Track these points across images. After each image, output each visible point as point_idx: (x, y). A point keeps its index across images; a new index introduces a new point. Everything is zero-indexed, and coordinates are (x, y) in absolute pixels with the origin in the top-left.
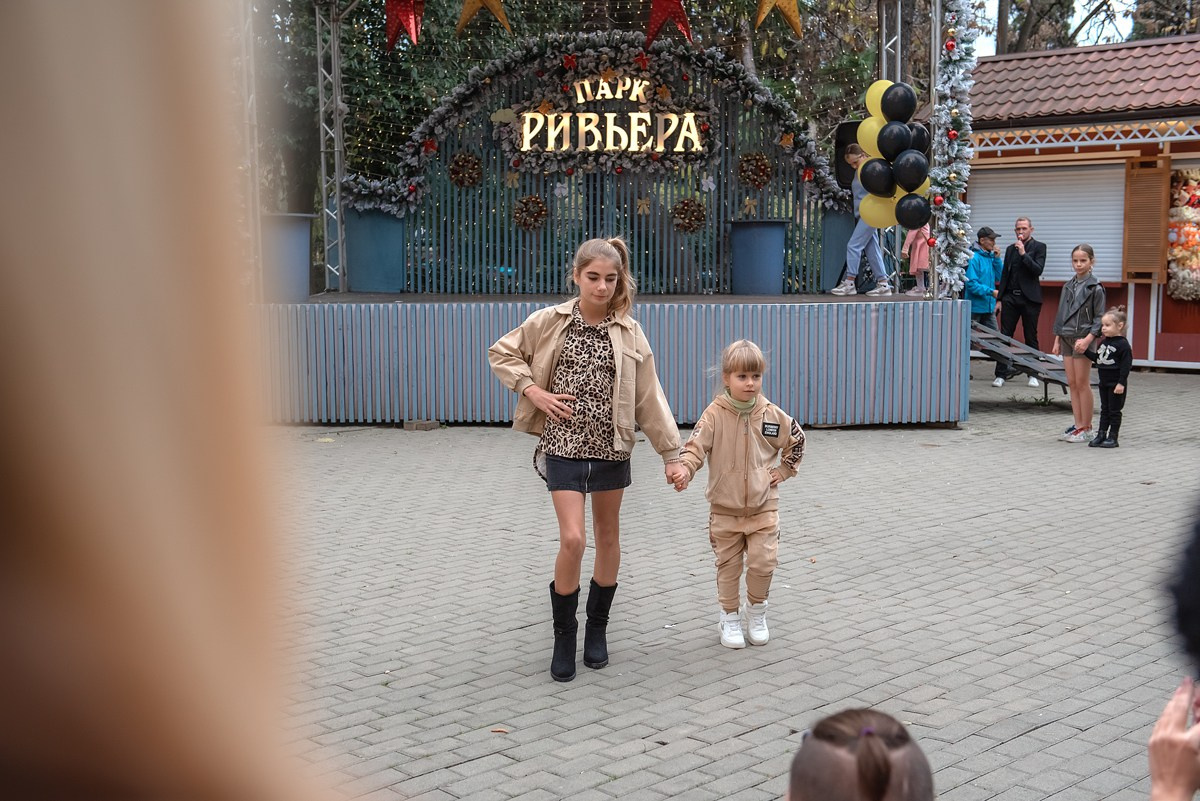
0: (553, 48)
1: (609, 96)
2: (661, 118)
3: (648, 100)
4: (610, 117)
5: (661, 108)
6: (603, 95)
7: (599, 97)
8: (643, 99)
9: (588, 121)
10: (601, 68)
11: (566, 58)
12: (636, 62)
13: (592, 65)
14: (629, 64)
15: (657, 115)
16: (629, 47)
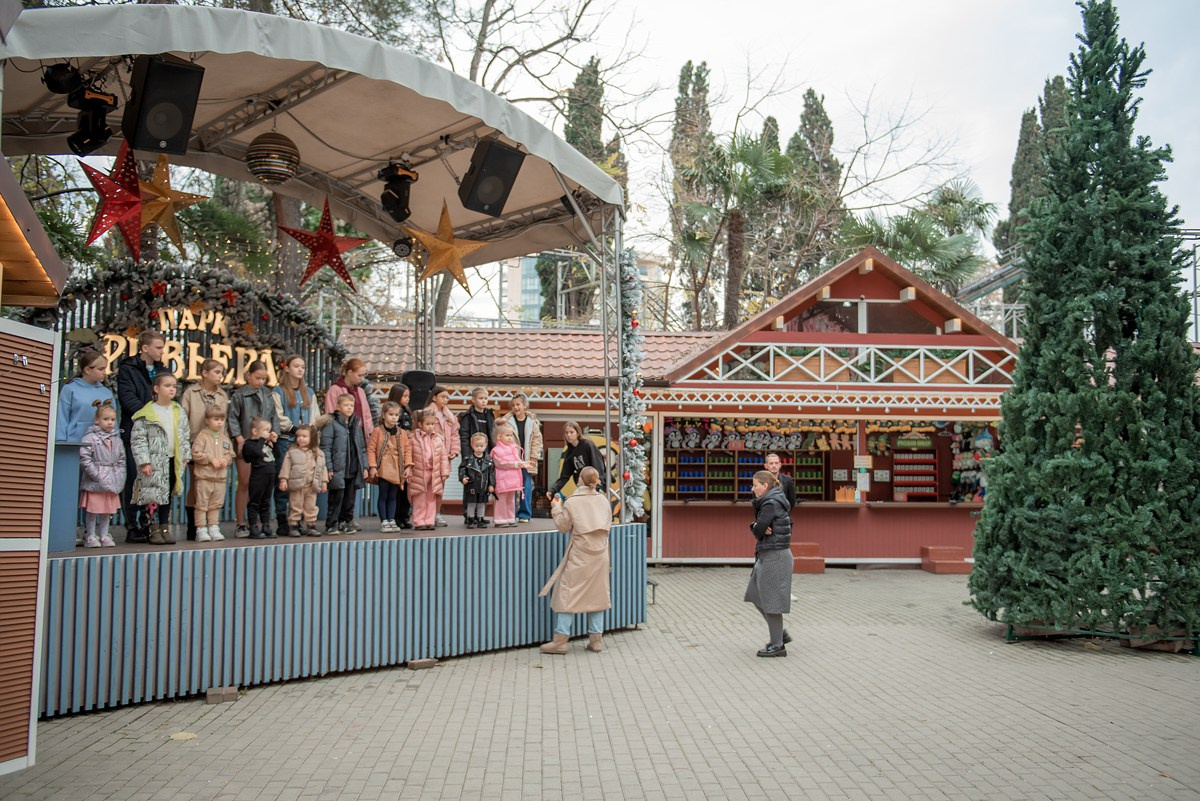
0: (140, 273)
1: (193, 326)
2: (241, 351)
3: (230, 334)
4: (194, 347)
5: (244, 343)
6: (187, 325)
7: (182, 326)
8: (225, 333)
9: (172, 349)
10: (190, 299)
11: (155, 284)
12: (223, 297)
13: (181, 295)
14: (218, 299)
15: (238, 349)
16: (218, 282)
